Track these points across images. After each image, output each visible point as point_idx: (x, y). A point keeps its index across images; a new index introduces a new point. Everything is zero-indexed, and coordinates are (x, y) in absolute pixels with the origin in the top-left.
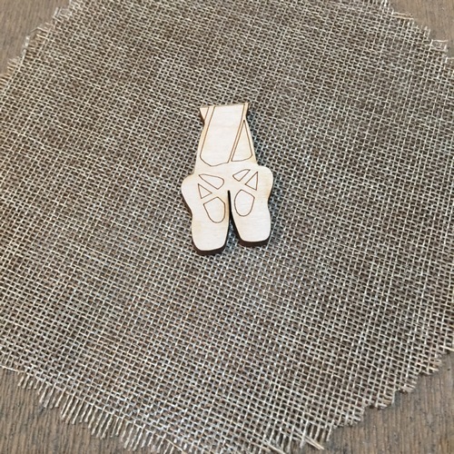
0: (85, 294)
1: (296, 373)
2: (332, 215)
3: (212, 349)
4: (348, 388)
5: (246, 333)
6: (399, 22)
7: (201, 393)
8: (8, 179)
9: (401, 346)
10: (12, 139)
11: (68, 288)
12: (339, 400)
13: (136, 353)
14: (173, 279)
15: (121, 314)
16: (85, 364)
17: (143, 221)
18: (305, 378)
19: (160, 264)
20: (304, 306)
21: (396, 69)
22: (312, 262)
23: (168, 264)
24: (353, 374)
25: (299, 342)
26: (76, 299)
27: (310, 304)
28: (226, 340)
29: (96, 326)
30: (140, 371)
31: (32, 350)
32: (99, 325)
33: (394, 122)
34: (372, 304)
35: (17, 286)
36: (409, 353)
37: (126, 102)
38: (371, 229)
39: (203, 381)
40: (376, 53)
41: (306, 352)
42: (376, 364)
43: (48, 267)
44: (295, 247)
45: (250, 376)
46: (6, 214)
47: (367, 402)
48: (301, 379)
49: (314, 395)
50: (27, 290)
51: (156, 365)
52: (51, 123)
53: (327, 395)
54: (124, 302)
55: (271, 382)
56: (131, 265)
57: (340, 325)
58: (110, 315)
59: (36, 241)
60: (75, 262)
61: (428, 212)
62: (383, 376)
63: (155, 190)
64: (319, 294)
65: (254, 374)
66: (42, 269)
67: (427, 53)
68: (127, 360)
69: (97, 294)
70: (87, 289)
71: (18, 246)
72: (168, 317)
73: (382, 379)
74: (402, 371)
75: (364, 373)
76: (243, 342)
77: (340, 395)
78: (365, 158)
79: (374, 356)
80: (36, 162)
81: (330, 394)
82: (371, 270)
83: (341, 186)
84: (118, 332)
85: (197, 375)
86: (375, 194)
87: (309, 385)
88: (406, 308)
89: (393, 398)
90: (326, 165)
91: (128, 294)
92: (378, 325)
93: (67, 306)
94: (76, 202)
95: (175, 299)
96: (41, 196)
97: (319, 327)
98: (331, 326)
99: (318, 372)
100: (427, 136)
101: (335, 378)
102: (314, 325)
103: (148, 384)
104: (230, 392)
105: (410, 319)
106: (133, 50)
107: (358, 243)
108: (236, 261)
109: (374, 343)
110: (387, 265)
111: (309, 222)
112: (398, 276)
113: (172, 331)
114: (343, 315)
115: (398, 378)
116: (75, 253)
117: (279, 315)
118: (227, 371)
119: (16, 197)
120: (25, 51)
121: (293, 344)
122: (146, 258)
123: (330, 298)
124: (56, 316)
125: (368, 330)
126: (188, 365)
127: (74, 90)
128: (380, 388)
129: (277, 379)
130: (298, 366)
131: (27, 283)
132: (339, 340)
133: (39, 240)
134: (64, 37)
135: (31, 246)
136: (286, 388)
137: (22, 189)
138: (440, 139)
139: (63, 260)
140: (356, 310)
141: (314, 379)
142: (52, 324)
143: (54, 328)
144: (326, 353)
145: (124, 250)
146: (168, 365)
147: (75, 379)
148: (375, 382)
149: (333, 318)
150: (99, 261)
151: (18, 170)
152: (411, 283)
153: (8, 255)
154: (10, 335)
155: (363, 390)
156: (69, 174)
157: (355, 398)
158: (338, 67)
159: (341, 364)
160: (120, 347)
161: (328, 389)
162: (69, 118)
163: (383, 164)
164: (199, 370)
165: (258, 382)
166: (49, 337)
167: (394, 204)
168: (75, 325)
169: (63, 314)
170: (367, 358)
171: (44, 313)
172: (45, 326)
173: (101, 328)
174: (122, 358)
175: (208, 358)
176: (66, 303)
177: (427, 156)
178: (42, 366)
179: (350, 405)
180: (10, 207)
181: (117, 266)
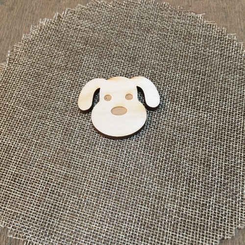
0: (56, 191)
1: (179, 224)
2: (186, 133)
3: (130, 215)
4: (208, 230)
5: (148, 204)
6: (209, 26)
7: (128, 242)
8: (6, 130)
9: (234, 203)
10: (6, 108)
11: (46, 188)
12: (205, 238)
13: (88, 222)
14: (104, 177)
15: (77, 200)
16: (60, 231)
17: (84, 147)
18: (184, 226)
19: (96, 169)
20: (178, 186)
21: (210, 51)
22: (179, 160)
23: (100, 169)
24: (210, 222)
25: (178, 207)
26: (51, 195)
27: (181, 184)
28: (138, 209)
29: (64, 208)
30: (91, 232)
31: (29, 226)
32: (66, 208)
33: (213, 80)
34: (215, 181)
35: (17, 190)
36: (239, 206)
37: (67, 82)
38: (208, 139)
39: (128, 234)
40: (199, 44)
41: (183, 211)
42: (222, 215)
43: (34, 177)
44: (168, 153)
45: (154, 229)
46: (7, 150)
47: (220, 237)
48: (182, 227)
49: (191, 236)
50: (23, 192)
51: (100, 228)
52: (27, 97)
53: (198, 236)
54: (78, 193)
55: (166, 231)
56: (80, 172)
57: (199, 194)
58: (71, 201)
59: (25, 164)
60: (48, 174)
61: (238, 127)
62: (227, 221)
63: (88, 128)
64: (186, 178)
65: (156, 227)
66: (30, 179)
67: (225, 41)
68: (83, 226)
69: (62, 190)
70: (56, 188)
71: (16, 167)
72: (104, 199)
73: (226, 223)
74: (237, 217)
75: (216, 220)
76: (147, 209)
77: (205, 234)
78: (200, 100)
79: (220, 210)
80: (21, 119)
81: (200, 234)
82: (212, 162)
83: (189, 117)
84: (76, 211)
85: (124, 231)
86: (208, 119)
87: (187, 230)
88: (234, 181)
89: (234, 233)
90: (179, 106)
91: (79, 188)
92: (220, 193)
93: (46, 199)
94: (45, 139)
95: (106, 189)
96: (26, 138)
97: (188, 197)
98: (195, 196)
99: (191, 223)
100: (231, 86)
101: (201, 225)
102: (185, 196)
103: (97, 239)
104: (144, 239)
105: (237, 187)
106: (68, 53)
107: (203, 147)
108: (137, 163)
109: (219, 203)
110: (220, 158)
111: (174, 138)
112: (227, 164)
113: (106, 207)
114: (200, 189)
115: (235, 221)
116: (47, 168)
117: (165, 192)
118: (141, 227)
119: (11, 140)
120: (8, 58)
121: (175, 208)
122: (88, 167)
123: (192, 180)
124: (41, 205)
125: (215, 196)
126: (118, 226)
127: (37, 78)
128: (226, 228)
129: (169, 229)
130: (180, 220)
131: (23, 188)
132: (200, 203)
133: (27, 163)
134: (29, 49)
135: (22, 167)
136: (174, 234)
137: (15, 135)
138: (239, 87)
139: (42, 173)
140: (207, 185)
141: (189, 227)
142: (39, 210)
143: (40, 212)
144: (194, 211)
145: (75, 164)
146: (107, 227)
147: (55, 240)
148: (223, 225)
149: (195, 191)
150: (62, 172)
151: (11, 125)
152: (234, 167)
153: (10, 173)
154: (16, 219)
155: (217, 230)
156: (40, 124)
157: (213, 235)
158: (179, 53)
159: (203, 217)
160: (79, 220)
161: (198, 232)
162: (36, 93)
163: (210, 103)
164: (124, 228)
165: (158, 232)
166: (38, 218)
167: (219, 124)
168: (52, 209)
169: (45, 204)
170: (216, 212)
171: (34, 204)
172: (35, 212)
173: (67, 209)
174: (81, 226)
175: (129, 221)
176: (46, 197)
177: (233, 96)
178: (36, 235)
179: (211, 240)
180: (9, 146)
181: (72, 173)
